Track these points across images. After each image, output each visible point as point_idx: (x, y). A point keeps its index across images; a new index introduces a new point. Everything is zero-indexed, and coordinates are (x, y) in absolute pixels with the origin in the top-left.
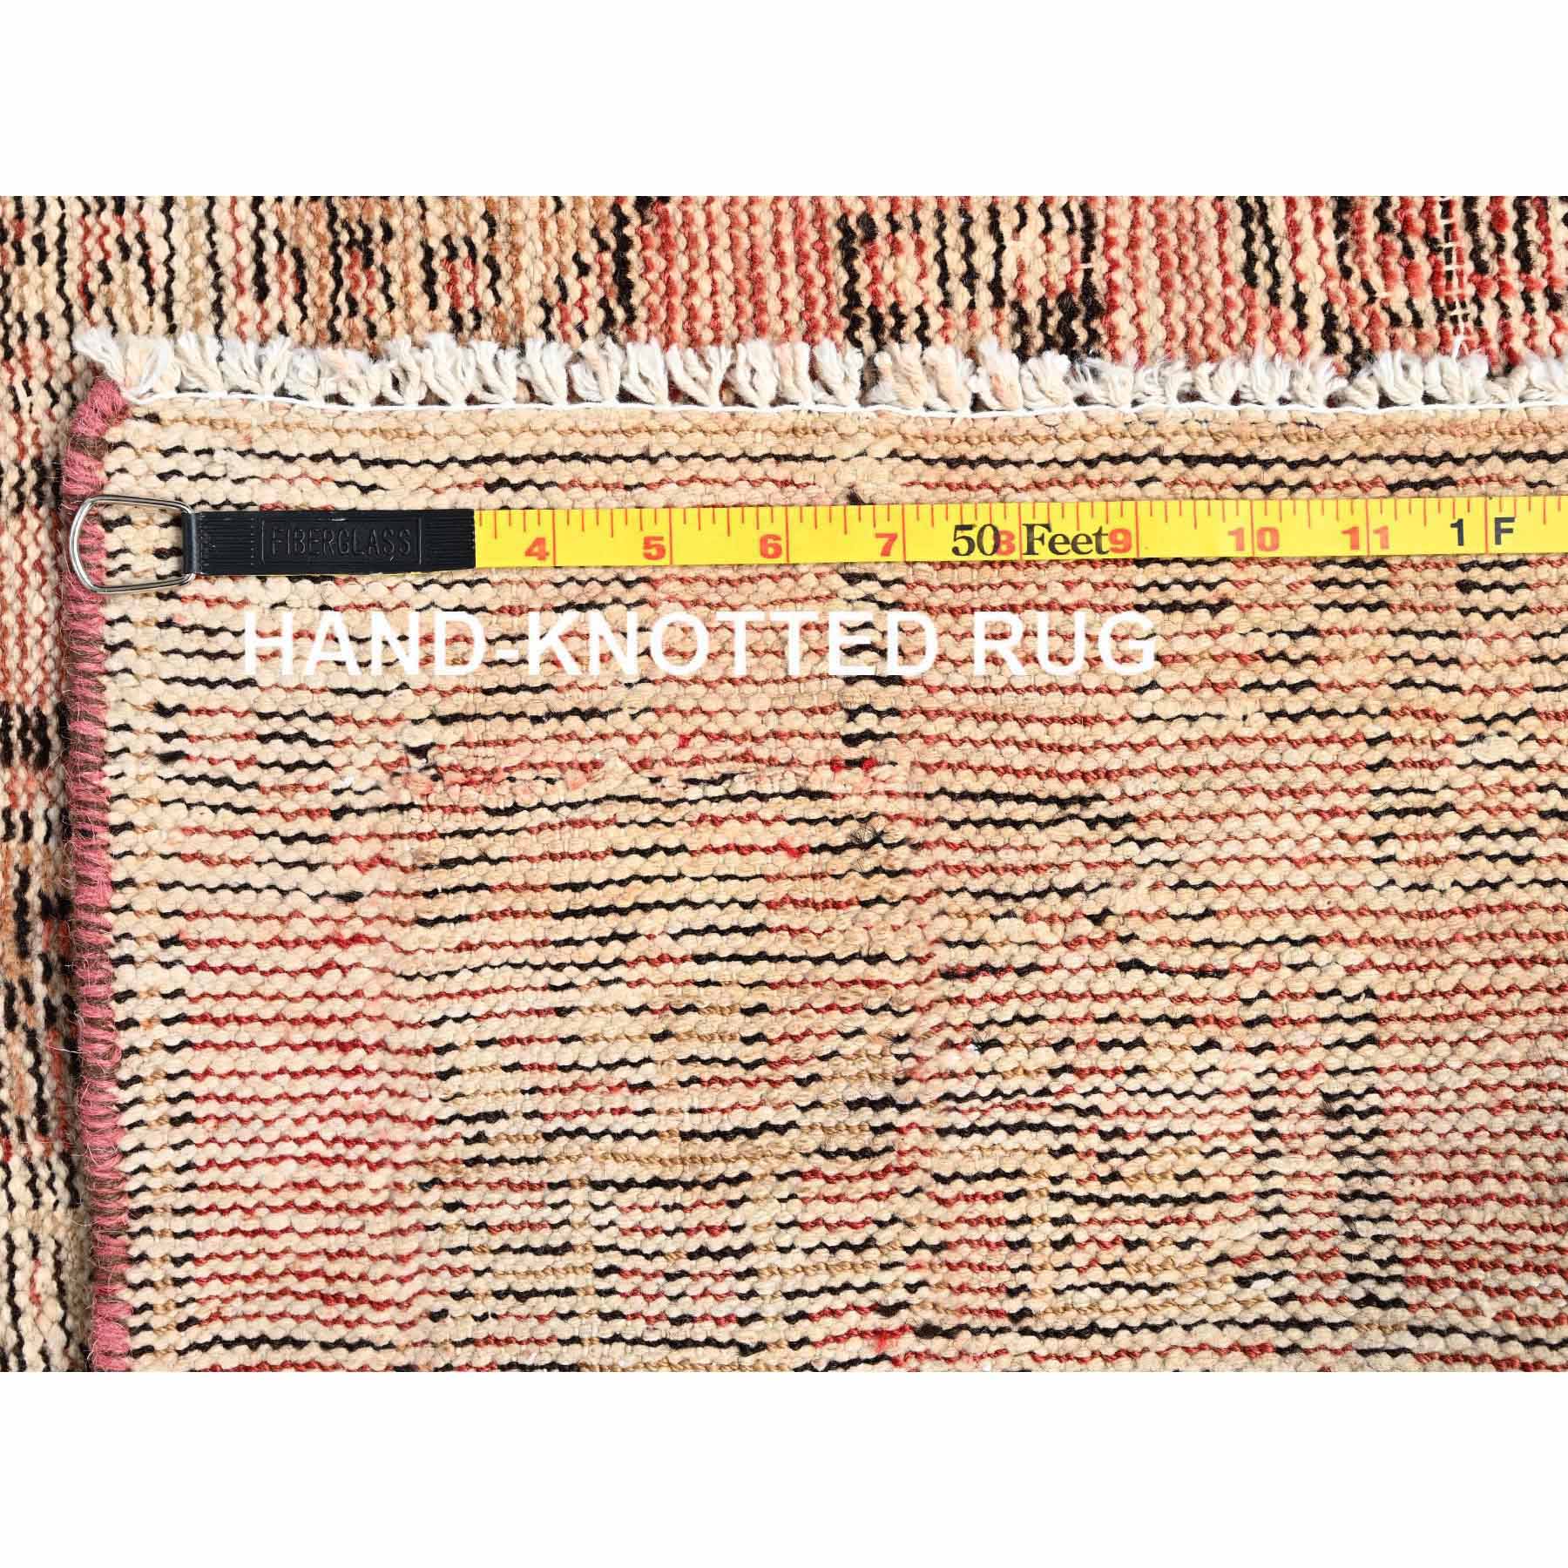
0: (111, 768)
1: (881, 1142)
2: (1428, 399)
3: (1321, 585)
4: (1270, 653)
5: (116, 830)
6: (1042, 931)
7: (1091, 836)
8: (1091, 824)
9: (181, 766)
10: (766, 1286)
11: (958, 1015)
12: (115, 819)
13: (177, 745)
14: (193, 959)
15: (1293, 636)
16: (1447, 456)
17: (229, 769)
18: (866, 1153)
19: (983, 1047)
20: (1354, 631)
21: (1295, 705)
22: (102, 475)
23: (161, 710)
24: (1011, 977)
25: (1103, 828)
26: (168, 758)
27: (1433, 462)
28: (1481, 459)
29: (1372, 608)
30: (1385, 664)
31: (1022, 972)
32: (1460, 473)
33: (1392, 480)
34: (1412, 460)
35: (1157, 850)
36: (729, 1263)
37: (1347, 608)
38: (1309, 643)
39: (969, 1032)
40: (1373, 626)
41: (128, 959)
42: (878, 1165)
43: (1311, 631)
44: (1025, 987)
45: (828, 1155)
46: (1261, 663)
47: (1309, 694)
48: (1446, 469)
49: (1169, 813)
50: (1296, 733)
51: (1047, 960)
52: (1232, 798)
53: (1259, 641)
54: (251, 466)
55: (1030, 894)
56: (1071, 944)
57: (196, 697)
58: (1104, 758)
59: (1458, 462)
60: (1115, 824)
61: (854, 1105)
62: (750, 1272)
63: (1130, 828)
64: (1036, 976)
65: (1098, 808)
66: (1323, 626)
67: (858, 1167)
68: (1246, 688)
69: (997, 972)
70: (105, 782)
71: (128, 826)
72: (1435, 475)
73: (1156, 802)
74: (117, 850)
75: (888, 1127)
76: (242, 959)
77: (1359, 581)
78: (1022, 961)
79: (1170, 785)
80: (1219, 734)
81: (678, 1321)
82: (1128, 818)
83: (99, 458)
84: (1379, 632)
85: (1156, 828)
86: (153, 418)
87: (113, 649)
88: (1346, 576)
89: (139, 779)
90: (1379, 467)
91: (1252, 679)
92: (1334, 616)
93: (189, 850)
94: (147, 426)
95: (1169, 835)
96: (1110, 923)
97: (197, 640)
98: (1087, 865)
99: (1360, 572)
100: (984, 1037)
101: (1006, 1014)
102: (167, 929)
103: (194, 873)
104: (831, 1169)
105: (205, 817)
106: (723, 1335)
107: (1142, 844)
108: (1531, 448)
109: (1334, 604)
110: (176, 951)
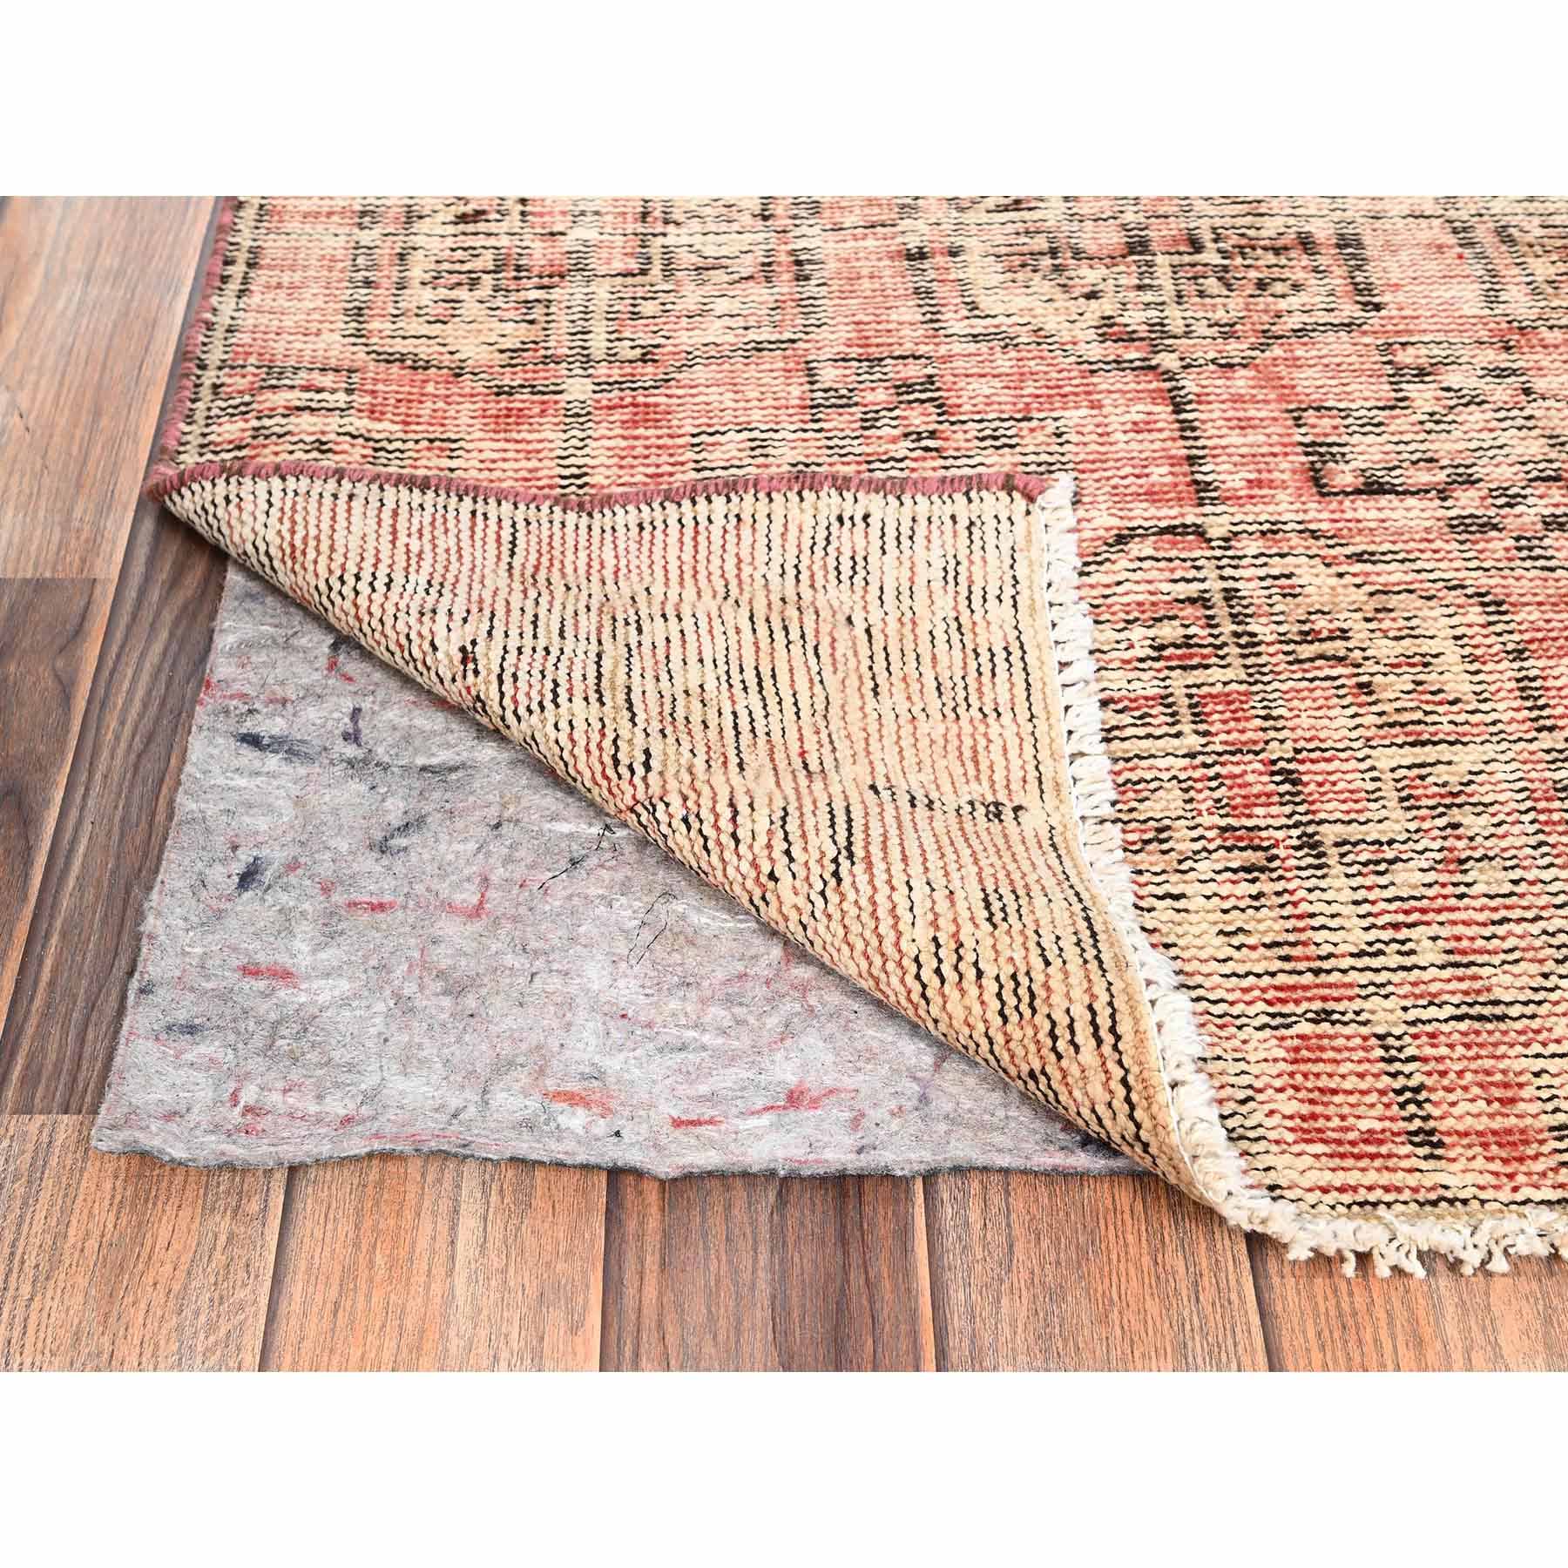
0: (833, 492)
1: (623, 770)
2: (1159, 1026)
3: (1014, 977)
4: (961, 951)
5: (800, 493)
6: (762, 839)
7: (826, 862)
8: (835, 861)
9: (836, 524)
10: (535, 719)
11: (706, 802)
12: (806, 493)
13: (848, 524)
14: (730, 527)
15: (976, 964)
16: (1118, 1038)
17: (835, 544)
18: (616, 762)
19: (685, 820)
20: (983, 1003)
21: (926, 974)
22: (994, 489)
23: (866, 517)
24: (730, 829)
25: (832, 867)
26: (840, 519)
27: (1112, 1030)
28: (1120, 1063)
29: (1001, 1013)
30: (966, 1031)
31: (734, 836)
32: (1107, 1049)
33: (1095, 1006)
34: (1112, 1016)
35: (819, 902)
36: (550, 696)
37: (999, 995)
38: (971, 974)
39: (695, 809)
40: (989, 1016)
41: (729, 500)
42: (610, 772)
43: (980, 974)
44: (725, 839)
45: (615, 741)
46: (954, 946)
47: (936, 981)
48: (1108, 1039)
49: (845, 906)
50: (909, 979)
51: (743, 849)
52: (860, 945)
53: (969, 943)
54: (1006, 552)
55: (786, 834)
56: (754, 865)
57: (875, 532)
58: (879, 867)
59: (1115, 1047)
60: (836, 874)
61: (647, 752)
62: (542, 708)
63: (833, 882)
64: (732, 844)
65: (845, 864)
66: (984, 981)
67: (608, 760)
68: (935, 939)
69: (734, 819)
70: (826, 488)
71: (802, 499)
72: (1104, 1033)
73: (851, 896)
74: (789, 494)
75: (633, 772)
76: (730, 547)
77: (1019, 1000)
78: (740, 833)
79: (864, 902)
80: (901, 927)
81: (515, 676)
82: (839, 881)
83: (1003, 488)
84: (985, 1021)
85: (833, 898)
86: (1028, 513)
87: (899, 498)
88: (1022, 991)
89: (829, 506)
90: (1105, 997)
91: (941, 941)
92: (991, 987)
93: (790, 526)
94: (1024, 508)
95: (831, 909)
96: (771, 885)
97: (905, 531)
98: (806, 863)
99: (1026, 999)
100: (692, 819)
101: (707, 831)
102: (746, 517)
103: (777, 528)
104: (607, 743)
105: (808, 533)
106: (507, 701)
107: (822, 893)
108: (1134, 1097)
109: (1001, 987)
110: (734, 521)
